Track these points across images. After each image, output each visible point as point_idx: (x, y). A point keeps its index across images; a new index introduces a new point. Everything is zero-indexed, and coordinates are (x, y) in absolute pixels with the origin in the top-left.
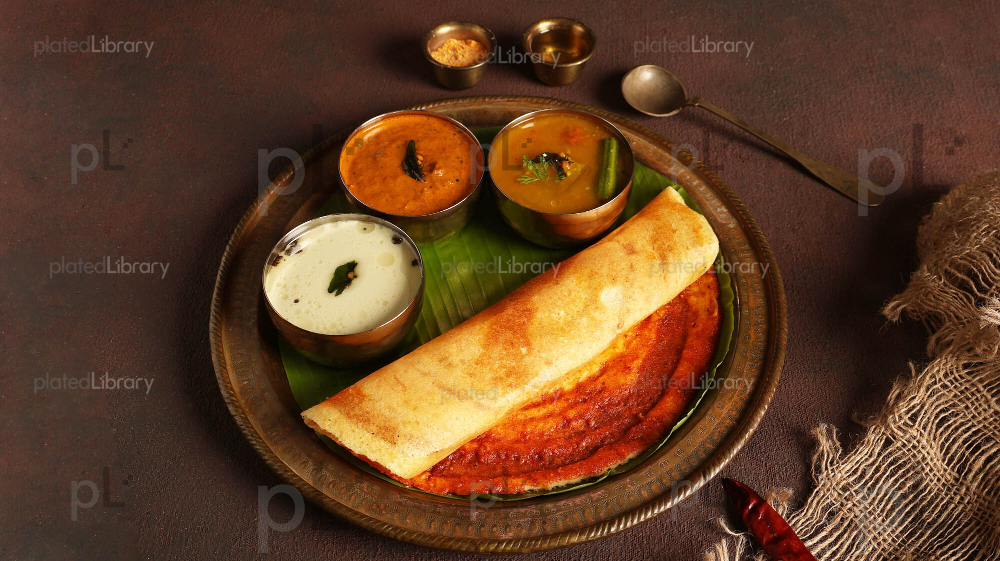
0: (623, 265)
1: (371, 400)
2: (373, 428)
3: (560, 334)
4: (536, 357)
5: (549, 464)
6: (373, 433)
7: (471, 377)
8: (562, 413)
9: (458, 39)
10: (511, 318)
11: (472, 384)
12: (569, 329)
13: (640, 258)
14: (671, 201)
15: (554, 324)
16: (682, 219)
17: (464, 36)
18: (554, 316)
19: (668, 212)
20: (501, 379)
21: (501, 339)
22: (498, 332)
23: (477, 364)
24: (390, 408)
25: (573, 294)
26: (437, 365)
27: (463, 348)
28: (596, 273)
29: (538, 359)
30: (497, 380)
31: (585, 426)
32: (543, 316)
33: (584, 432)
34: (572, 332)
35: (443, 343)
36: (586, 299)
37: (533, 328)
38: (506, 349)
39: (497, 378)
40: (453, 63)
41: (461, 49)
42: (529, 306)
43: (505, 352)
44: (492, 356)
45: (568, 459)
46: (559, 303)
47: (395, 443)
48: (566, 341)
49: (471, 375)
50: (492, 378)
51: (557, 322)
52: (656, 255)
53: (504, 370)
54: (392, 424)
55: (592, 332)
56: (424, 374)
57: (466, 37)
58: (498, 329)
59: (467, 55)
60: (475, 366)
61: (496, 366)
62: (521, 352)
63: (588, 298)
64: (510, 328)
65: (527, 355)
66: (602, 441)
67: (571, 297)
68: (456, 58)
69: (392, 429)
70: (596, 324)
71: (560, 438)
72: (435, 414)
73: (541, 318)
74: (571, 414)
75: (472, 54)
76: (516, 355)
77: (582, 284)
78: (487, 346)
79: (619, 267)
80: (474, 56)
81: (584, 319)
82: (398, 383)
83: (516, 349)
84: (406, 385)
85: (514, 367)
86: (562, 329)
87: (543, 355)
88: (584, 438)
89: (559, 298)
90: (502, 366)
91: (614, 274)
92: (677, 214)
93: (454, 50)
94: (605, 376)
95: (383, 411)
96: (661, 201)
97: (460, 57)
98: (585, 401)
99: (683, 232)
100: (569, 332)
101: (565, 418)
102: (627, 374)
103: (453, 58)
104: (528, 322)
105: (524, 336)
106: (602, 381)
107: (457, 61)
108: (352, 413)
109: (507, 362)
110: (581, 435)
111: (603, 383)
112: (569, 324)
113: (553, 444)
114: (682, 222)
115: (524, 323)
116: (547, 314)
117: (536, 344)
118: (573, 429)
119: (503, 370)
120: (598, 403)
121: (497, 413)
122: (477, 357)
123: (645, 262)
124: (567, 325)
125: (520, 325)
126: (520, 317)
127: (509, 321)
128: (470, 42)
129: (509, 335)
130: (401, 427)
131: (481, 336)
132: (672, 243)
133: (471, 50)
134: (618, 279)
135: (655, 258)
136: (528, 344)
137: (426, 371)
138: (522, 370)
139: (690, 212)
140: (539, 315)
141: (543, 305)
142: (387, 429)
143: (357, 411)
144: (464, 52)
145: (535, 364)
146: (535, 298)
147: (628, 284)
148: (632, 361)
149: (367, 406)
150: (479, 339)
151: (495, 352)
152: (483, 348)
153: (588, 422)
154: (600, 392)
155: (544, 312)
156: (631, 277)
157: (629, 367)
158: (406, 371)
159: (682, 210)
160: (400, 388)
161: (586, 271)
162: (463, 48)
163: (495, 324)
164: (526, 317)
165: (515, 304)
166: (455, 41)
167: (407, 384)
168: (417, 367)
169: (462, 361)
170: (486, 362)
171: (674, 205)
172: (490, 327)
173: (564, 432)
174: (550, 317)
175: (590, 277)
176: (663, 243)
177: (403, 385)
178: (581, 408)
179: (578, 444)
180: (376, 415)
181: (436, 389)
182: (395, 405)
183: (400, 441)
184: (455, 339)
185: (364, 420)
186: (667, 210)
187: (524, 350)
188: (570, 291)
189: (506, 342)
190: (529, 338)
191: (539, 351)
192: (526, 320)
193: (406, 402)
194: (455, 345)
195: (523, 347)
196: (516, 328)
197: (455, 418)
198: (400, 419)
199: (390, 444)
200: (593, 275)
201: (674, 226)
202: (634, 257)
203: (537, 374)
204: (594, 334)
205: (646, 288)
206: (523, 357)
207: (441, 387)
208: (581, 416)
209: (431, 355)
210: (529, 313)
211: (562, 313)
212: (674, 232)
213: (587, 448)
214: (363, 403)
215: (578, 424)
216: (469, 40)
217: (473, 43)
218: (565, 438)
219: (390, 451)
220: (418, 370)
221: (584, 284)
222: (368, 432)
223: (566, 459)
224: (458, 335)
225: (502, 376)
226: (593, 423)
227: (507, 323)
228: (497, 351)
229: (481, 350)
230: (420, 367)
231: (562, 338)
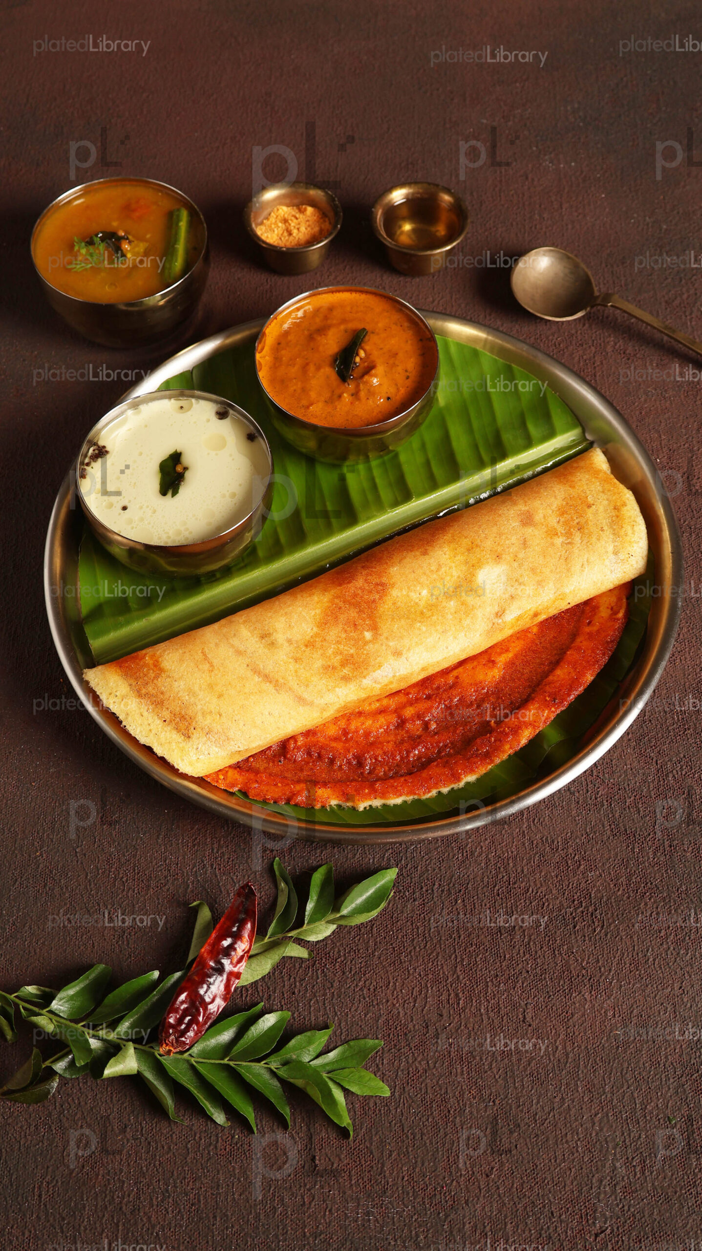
0: (514, 539)
1: (169, 677)
2: (166, 714)
3: (419, 619)
4: (382, 645)
5: (368, 773)
6: (165, 721)
7: (296, 662)
8: (397, 711)
9: (288, 206)
10: (359, 592)
11: (296, 672)
12: (430, 613)
13: (536, 532)
14: (594, 466)
15: (412, 606)
16: (603, 492)
17: (296, 201)
18: (414, 596)
19: (588, 480)
20: (334, 668)
21: (342, 618)
22: (340, 608)
23: (306, 646)
24: (191, 692)
25: (443, 569)
26: (256, 641)
27: (293, 624)
28: (477, 546)
29: (384, 647)
30: (329, 669)
31: (423, 730)
32: (399, 594)
33: (419, 737)
34: (434, 618)
35: (269, 614)
36: (459, 577)
37: (385, 607)
38: (346, 631)
39: (329, 666)
40: (287, 240)
41: (295, 221)
42: (384, 580)
43: (344, 635)
44: (327, 638)
45: (393, 770)
46: (423, 579)
47: (189, 737)
48: (424, 629)
49: (296, 660)
50: (323, 666)
51: (417, 604)
52: (560, 529)
53: (339, 657)
54: (190, 712)
55: (461, 619)
56: (239, 653)
57: (299, 202)
58: (341, 604)
59: (303, 229)
60: (304, 648)
61: (330, 651)
62: (364, 637)
63: (462, 576)
64: (356, 605)
65: (370, 641)
66: (439, 752)
67: (440, 573)
68: (290, 234)
69: (188, 718)
70: (467, 610)
71: (388, 742)
72: (242, 707)
73: (397, 596)
74: (409, 712)
75: (309, 226)
76: (357, 641)
77: (457, 558)
78: (323, 624)
79: (507, 542)
80: (312, 229)
81: (452, 603)
82: (205, 659)
83: (359, 632)
84: (215, 664)
85: (352, 656)
86: (422, 613)
87: (391, 644)
88: (418, 745)
89: (425, 574)
90: (338, 652)
91: (500, 549)
92: (598, 483)
93: (285, 221)
94: (460, 670)
95: (180, 694)
96: (582, 464)
97: (295, 232)
98: (429, 697)
99: (601, 509)
100: (429, 617)
101: (399, 717)
102: (490, 668)
103: (286, 234)
104: (379, 599)
105: (371, 617)
106: (457, 674)
107: (291, 238)
108: (144, 691)
109: (346, 648)
110: (415, 741)
111: (457, 677)
112: (432, 607)
113: (378, 748)
114: (601, 494)
115: (374, 601)
116: (404, 592)
117: (385, 627)
118: (407, 732)
119: (337, 658)
120: (445, 701)
121: (323, 710)
122: (308, 638)
123: (542, 539)
124: (430, 608)
125: (368, 602)
126: (370, 592)
127: (355, 595)
128: (305, 210)
129: (353, 613)
130: (200, 717)
131: (318, 611)
132: (583, 521)
133: (308, 221)
134: (504, 556)
135: (557, 534)
136: (374, 628)
137: (242, 648)
138: (361, 660)
139: (615, 484)
140: (395, 593)
141: (402, 580)
142: (183, 718)
143: (150, 688)
144: (299, 224)
145: (379, 654)
146: (394, 570)
147: (515, 564)
148: (500, 654)
149: (162, 683)
150: (315, 615)
151: (331, 633)
152: (318, 627)
153: (426, 725)
154: (451, 688)
155: (401, 590)
156: (521, 555)
157: (493, 661)
158: (217, 645)
159: (606, 480)
160: (206, 666)
161: (465, 542)
162: (297, 219)
163: (337, 597)
164: (378, 592)
165: (367, 575)
166: (285, 208)
167: (215, 662)
168: (231, 641)
169: (289, 641)
170: (318, 645)
171: (597, 472)
172: (331, 601)
173: (396, 735)
174: (408, 596)
175: (468, 550)
176: (572, 518)
177: (212, 665)
178: (422, 706)
179: (408, 753)
180: (172, 698)
181: (249, 673)
182: (196, 688)
183: (195, 735)
184: (286, 610)
185: (157, 702)
186: (587, 476)
187: (368, 635)
188: (439, 565)
189: (348, 622)
190: (378, 620)
191: (387, 638)
192: (377, 597)
193: (211, 686)
194: (283, 619)
195: (367, 631)
196: (364, 605)
197: (267, 713)
198: (199, 707)
199: (183, 737)
200: (472, 548)
201: (590, 500)
202: (530, 530)
203: (380, 666)
204: (463, 622)
205: (538, 571)
206: (366, 643)
207: (256, 671)
208: (419, 716)
209: (252, 628)
210: (382, 588)
211: (425, 592)
212: (589, 506)
213: (419, 758)
214: (159, 680)
215: (415, 727)
216: (304, 207)
217: (310, 210)
218: (395, 743)
219: (181, 745)
220: (233, 646)
221: (460, 558)
222: (159, 718)
223: (390, 770)
224: (289, 606)
225: (336, 664)
226: (433, 726)
227: (354, 598)
228: (334, 632)
229: (315, 629)
230: (235, 642)
231: (419, 624)
